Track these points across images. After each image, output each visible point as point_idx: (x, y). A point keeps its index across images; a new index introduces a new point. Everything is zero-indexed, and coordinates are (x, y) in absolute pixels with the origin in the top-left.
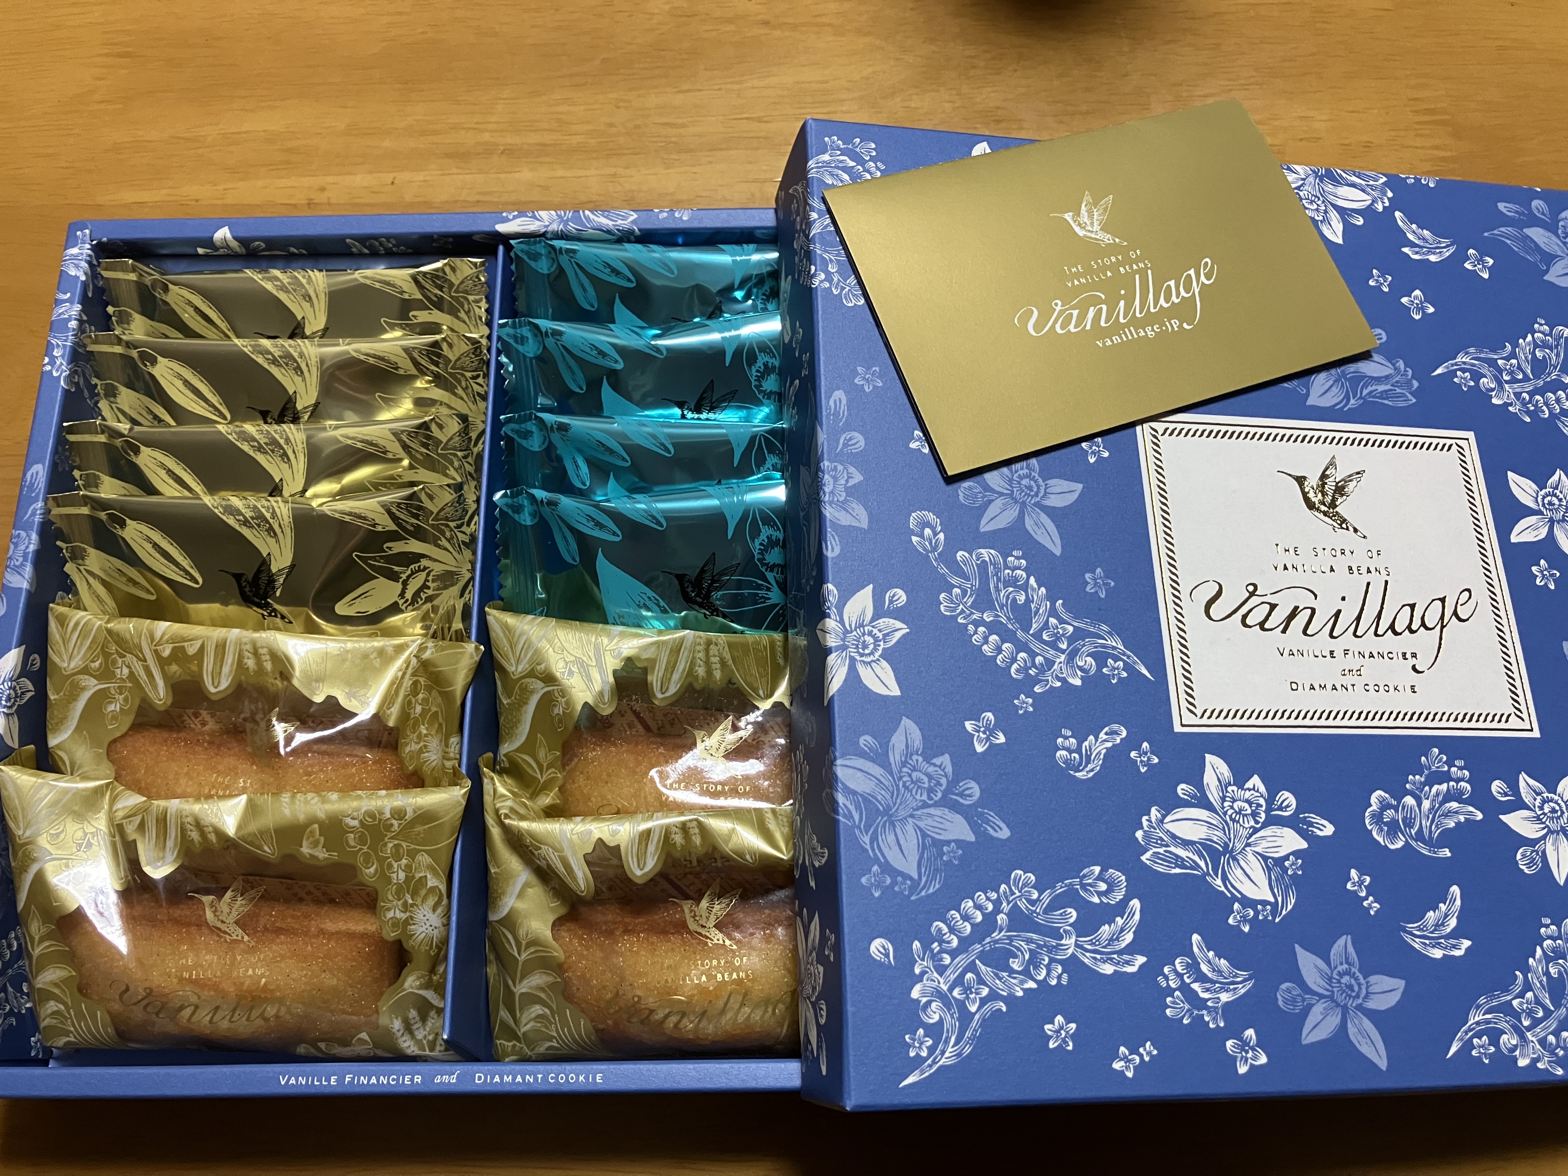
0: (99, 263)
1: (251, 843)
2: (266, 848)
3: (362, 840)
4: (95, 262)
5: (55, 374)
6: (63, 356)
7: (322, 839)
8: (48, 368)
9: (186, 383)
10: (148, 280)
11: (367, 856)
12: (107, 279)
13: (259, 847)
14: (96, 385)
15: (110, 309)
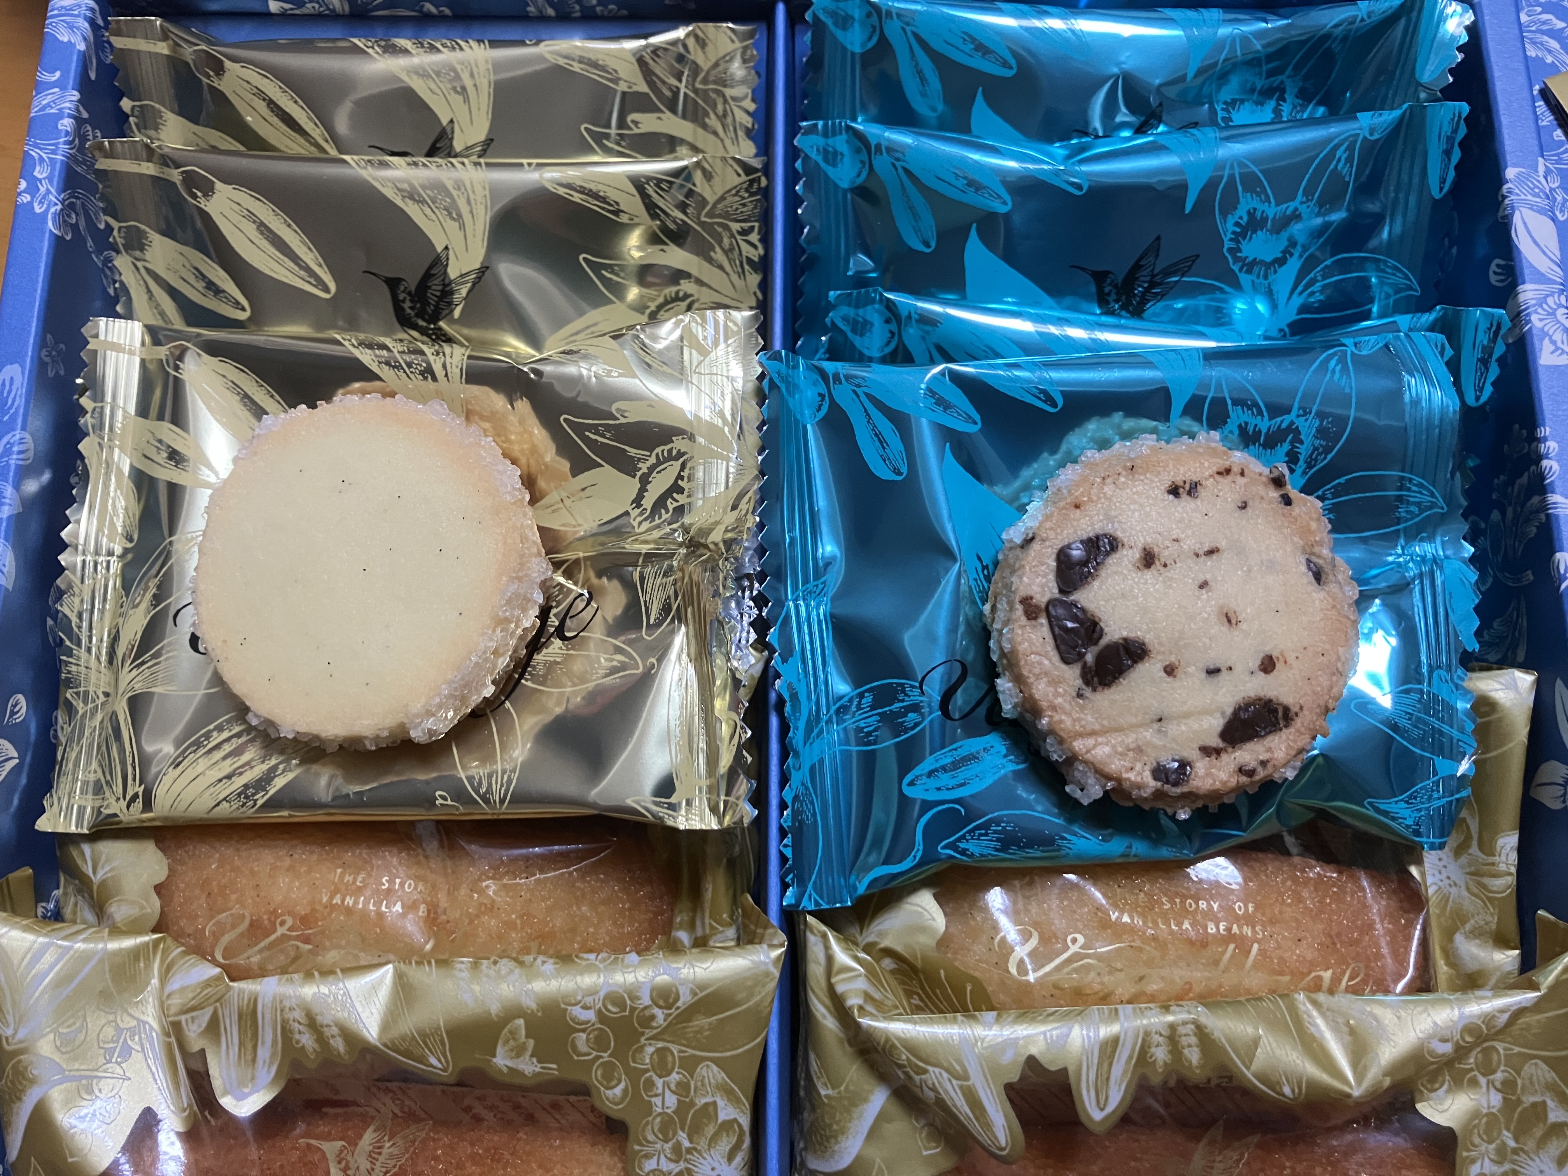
0: (107, 23)
1: (408, 1054)
2: (433, 1061)
3: (600, 1043)
4: (100, 22)
5: (38, 209)
6: (50, 178)
7: (531, 1042)
8: (26, 198)
9: (263, 228)
10: (188, 53)
11: (608, 1067)
12: (123, 53)
13: (422, 1060)
14: (109, 228)
15: (126, 104)
